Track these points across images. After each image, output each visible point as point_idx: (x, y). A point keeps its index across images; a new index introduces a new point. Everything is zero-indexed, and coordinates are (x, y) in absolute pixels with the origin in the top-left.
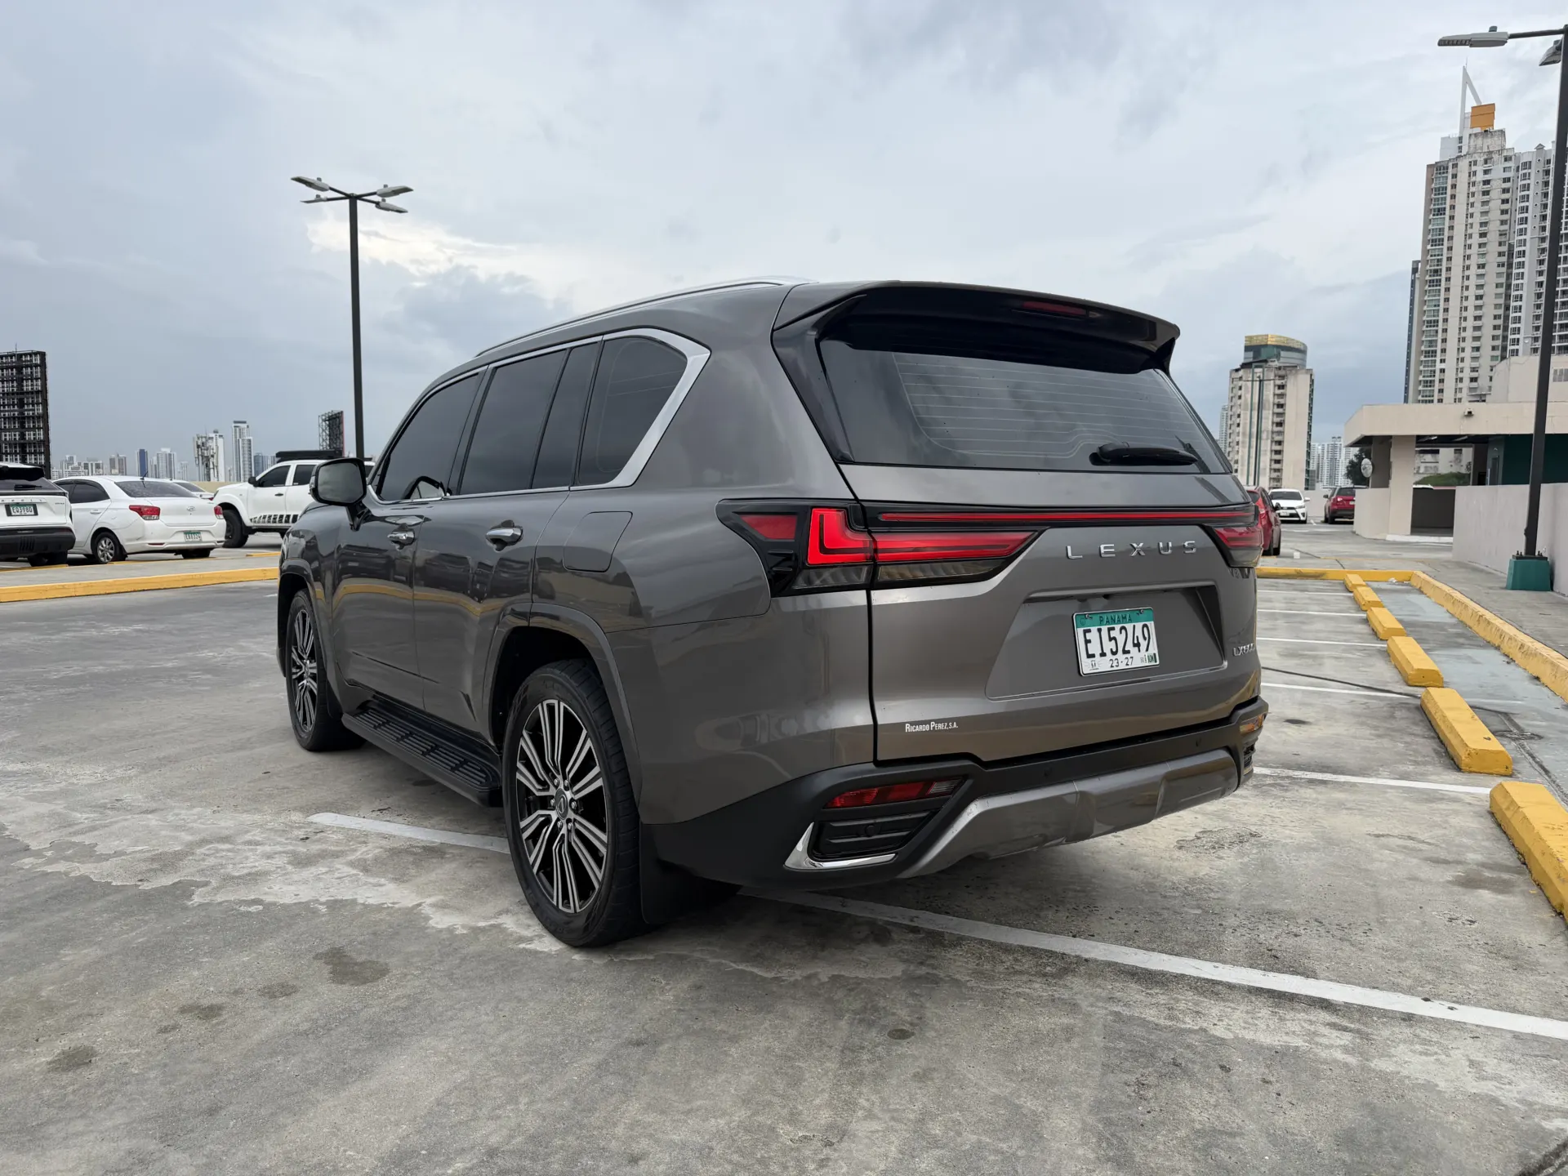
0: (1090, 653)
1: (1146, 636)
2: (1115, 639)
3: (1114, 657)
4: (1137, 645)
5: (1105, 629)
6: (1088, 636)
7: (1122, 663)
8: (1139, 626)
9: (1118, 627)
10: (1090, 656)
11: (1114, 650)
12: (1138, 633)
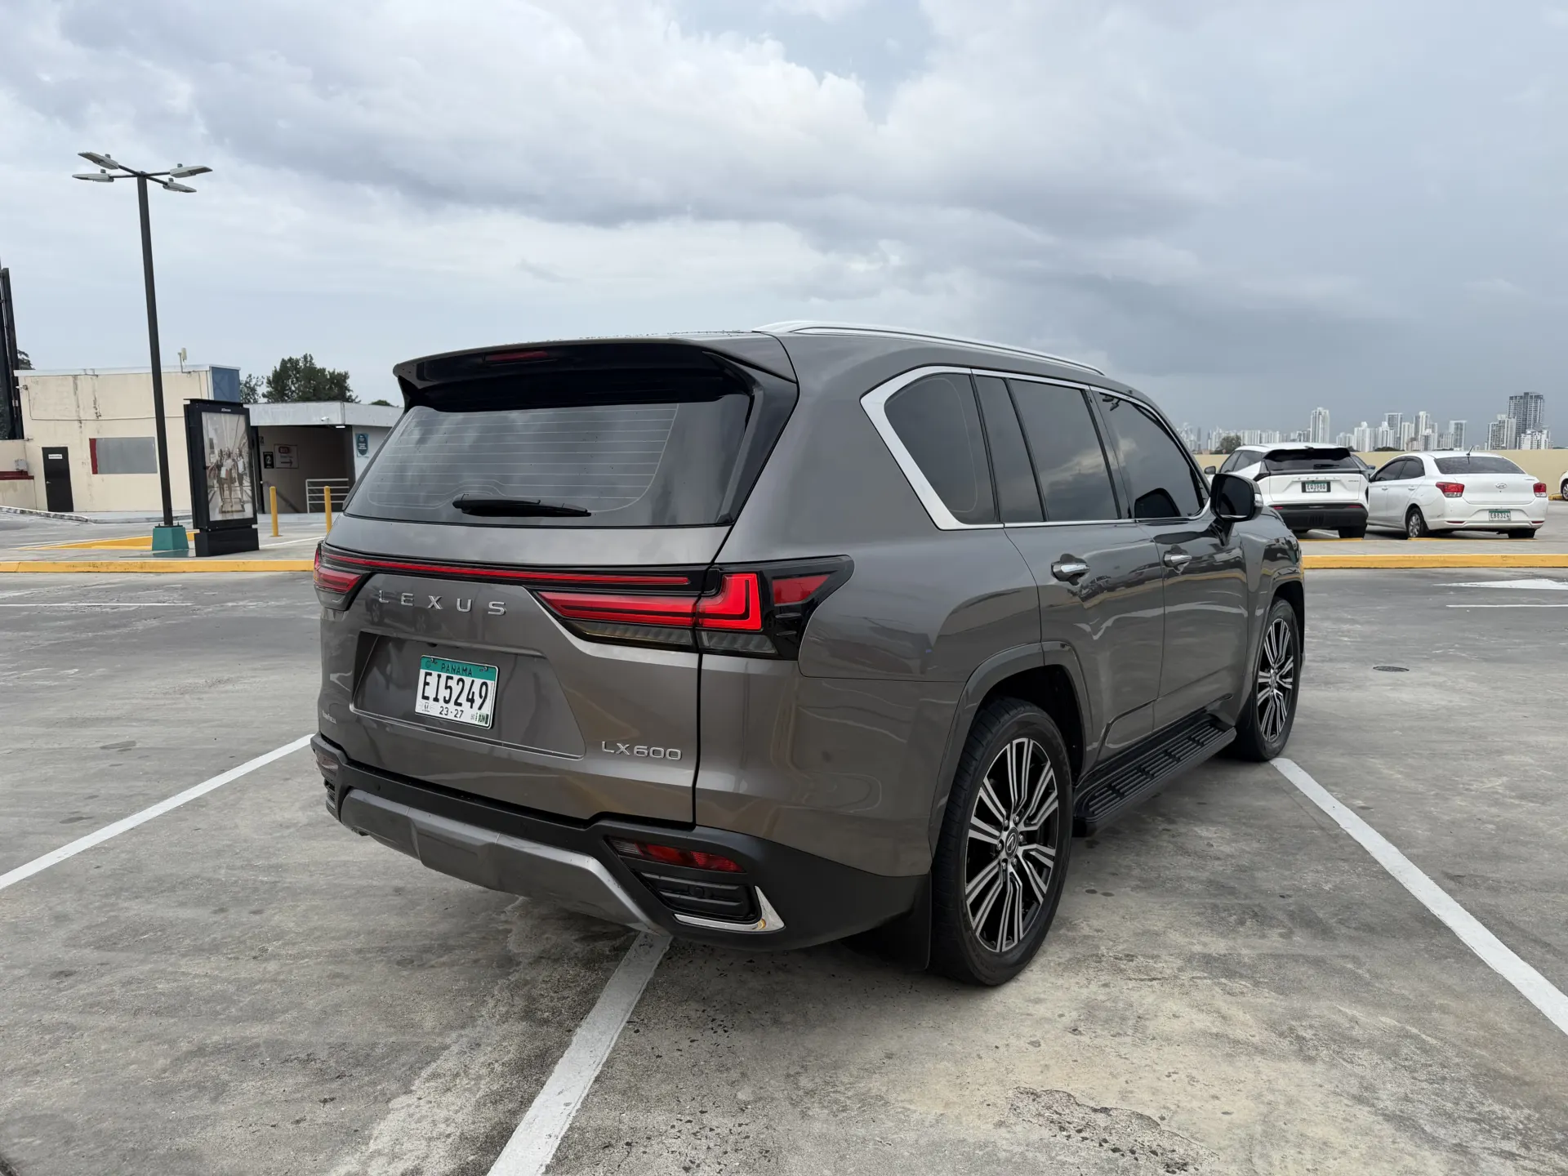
0: (425, 695)
1: (483, 694)
2: (450, 688)
3: (445, 705)
4: (471, 701)
5: (444, 675)
6: (429, 679)
7: (451, 713)
8: (478, 682)
9: (456, 677)
10: (425, 698)
11: (447, 699)
12: (476, 689)
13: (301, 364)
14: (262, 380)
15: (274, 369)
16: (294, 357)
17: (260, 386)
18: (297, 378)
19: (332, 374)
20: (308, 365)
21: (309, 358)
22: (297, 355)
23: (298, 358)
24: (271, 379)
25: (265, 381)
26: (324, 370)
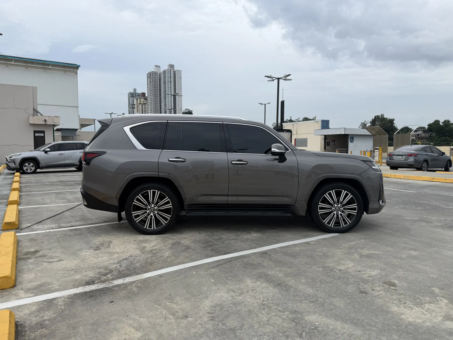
13: (380, 117)
14: (368, 122)
15: (372, 119)
16: (378, 115)
17: (368, 124)
18: (379, 121)
19: (389, 120)
20: (382, 117)
21: (383, 115)
22: (379, 114)
23: (380, 115)
24: (371, 121)
25: (369, 122)
26: (387, 118)
